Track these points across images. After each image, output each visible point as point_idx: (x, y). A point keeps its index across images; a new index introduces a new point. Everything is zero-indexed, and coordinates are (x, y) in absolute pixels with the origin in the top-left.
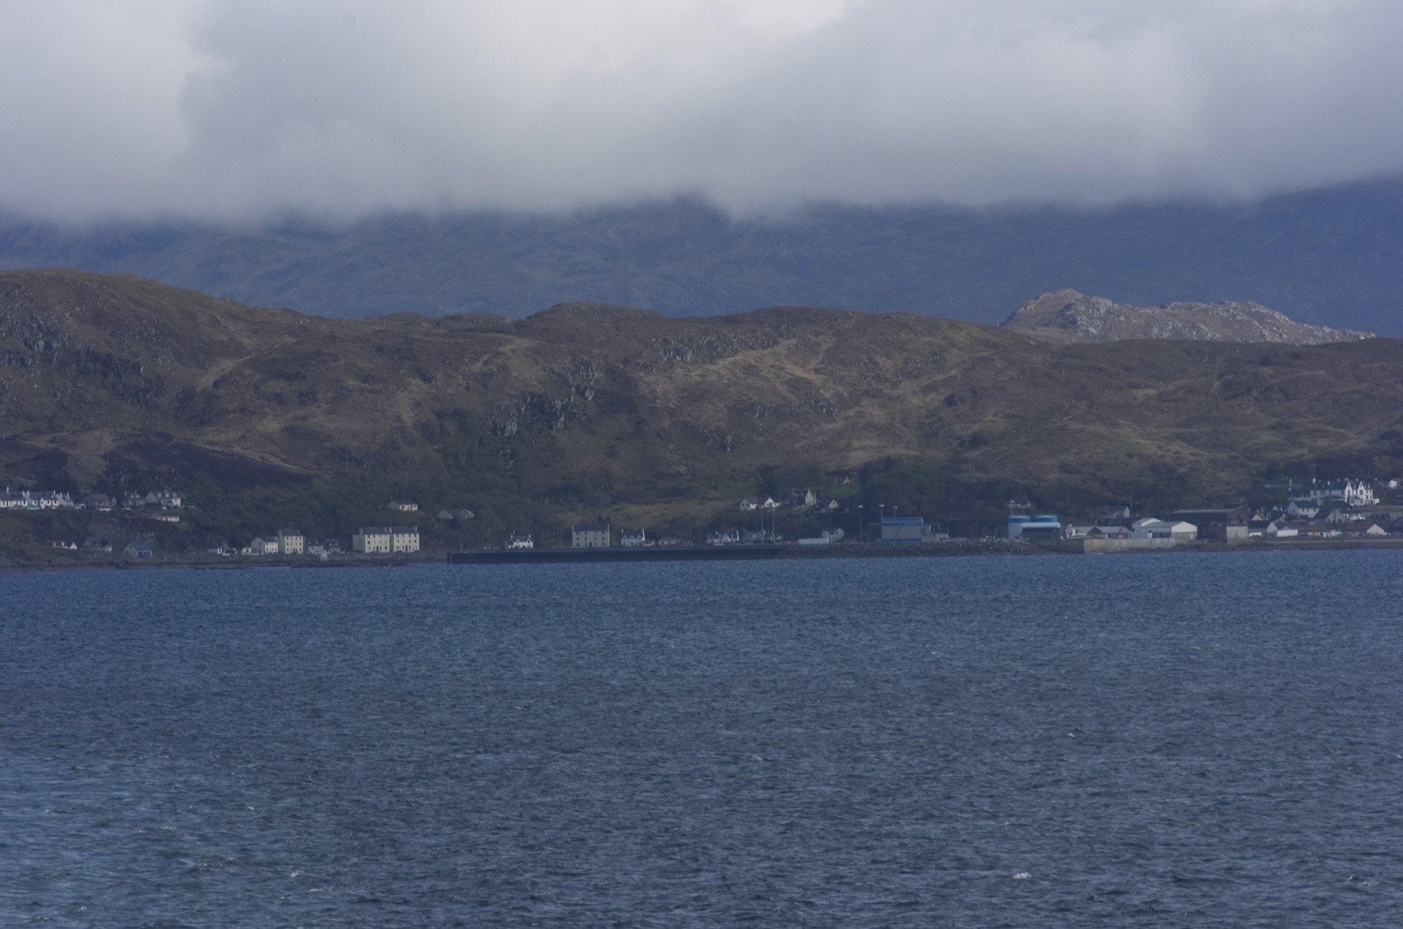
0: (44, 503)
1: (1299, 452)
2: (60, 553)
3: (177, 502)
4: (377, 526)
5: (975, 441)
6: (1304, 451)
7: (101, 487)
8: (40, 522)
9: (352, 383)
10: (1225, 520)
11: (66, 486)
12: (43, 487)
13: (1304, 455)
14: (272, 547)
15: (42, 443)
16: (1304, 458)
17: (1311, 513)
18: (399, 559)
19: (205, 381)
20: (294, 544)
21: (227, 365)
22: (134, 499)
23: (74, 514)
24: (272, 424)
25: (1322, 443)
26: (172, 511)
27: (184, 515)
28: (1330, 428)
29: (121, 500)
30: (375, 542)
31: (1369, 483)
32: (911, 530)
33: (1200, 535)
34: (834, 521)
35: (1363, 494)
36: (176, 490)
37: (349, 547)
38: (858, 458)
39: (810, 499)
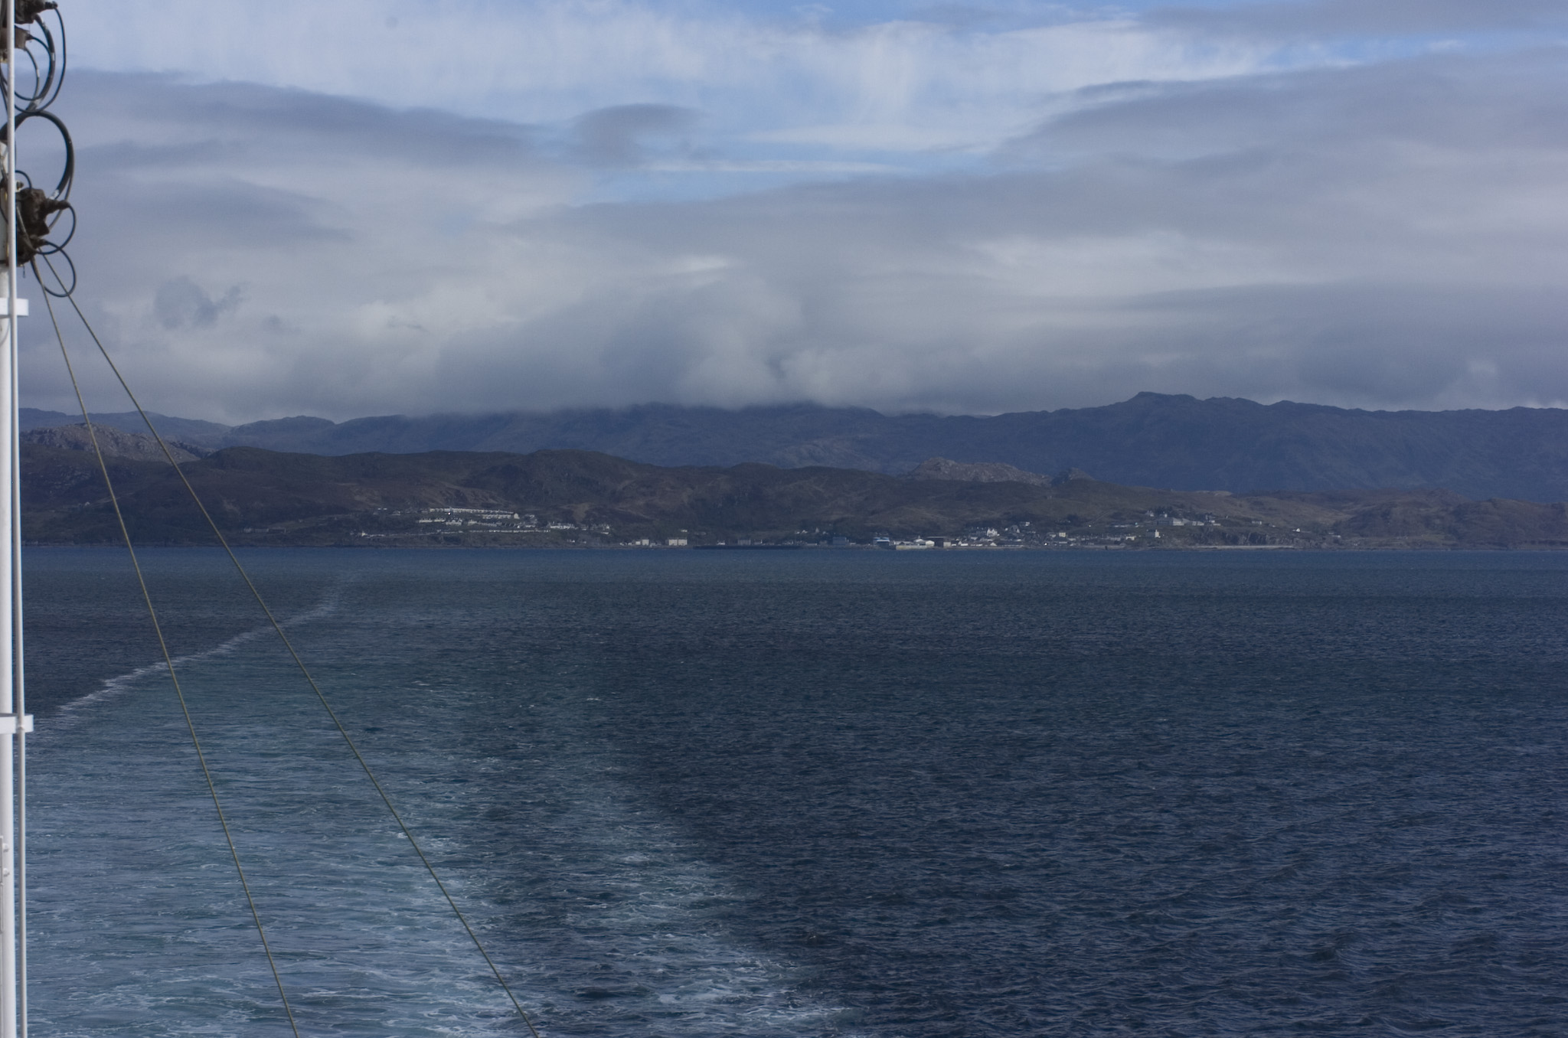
0: (565, 527)
1: (976, 518)
2: (569, 543)
3: (608, 527)
4: (674, 537)
5: (873, 513)
6: (978, 518)
7: (583, 522)
8: (563, 533)
9: (668, 489)
10: (943, 540)
11: (573, 522)
12: (565, 522)
13: (978, 520)
14: (638, 543)
15: (565, 507)
17: (975, 538)
18: (680, 547)
19: (620, 487)
20: (646, 542)
21: (627, 482)
22: (594, 527)
23: (574, 531)
24: (641, 503)
25: (985, 516)
26: (606, 530)
27: (611, 532)
28: (988, 511)
29: (590, 526)
30: (672, 542)
31: (997, 529)
33: (935, 545)
34: (824, 538)
35: (993, 532)
36: (608, 524)
37: (664, 544)
38: (834, 517)
39: (817, 530)
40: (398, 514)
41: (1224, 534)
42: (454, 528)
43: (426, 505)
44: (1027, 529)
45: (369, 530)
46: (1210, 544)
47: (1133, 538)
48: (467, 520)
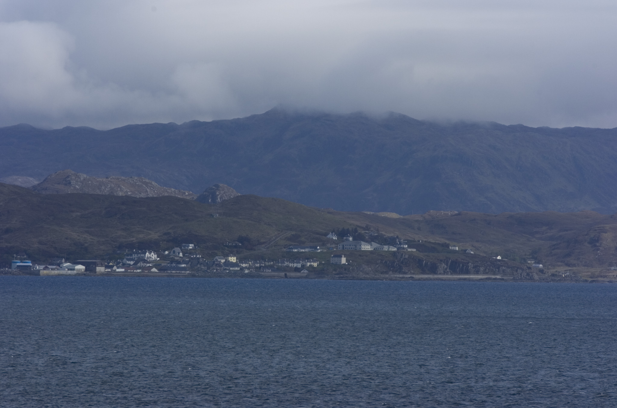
1: (132, 239)
6: (134, 239)
10: (96, 265)
13: (134, 240)
16: (134, 242)
28: (145, 230)
31: (157, 252)
33: (86, 270)
35: (153, 256)
41: (420, 261)
44: (191, 252)
46: (405, 273)
47: (315, 265)
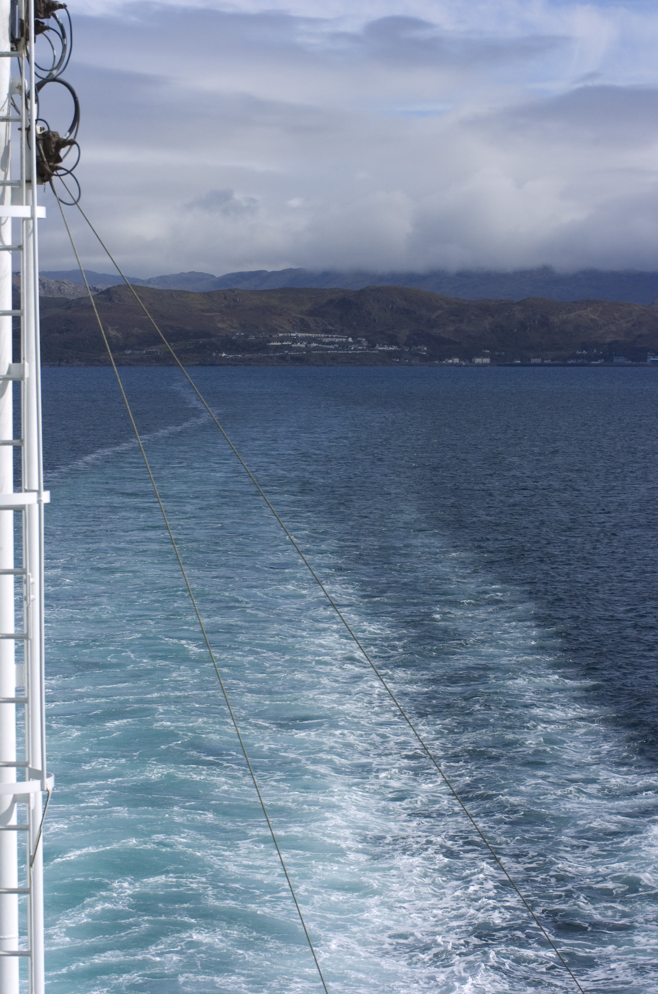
0: (390, 348)
2: (395, 362)
3: (425, 349)
4: (478, 356)
5: (640, 336)
7: (405, 344)
8: (390, 354)
9: (472, 317)
11: (397, 344)
12: (390, 345)
14: (450, 361)
15: (390, 332)
18: (484, 365)
19: (434, 316)
20: (456, 360)
21: (440, 312)
22: (414, 348)
23: (398, 351)
24: (451, 328)
26: (424, 351)
27: (427, 352)
29: (411, 348)
30: (478, 360)
32: (621, 360)
34: (601, 357)
36: (425, 345)
37: (471, 361)
38: (608, 340)
39: (595, 351)
40: (253, 338)
42: (299, 349)
43: (276, 331)
45: (229, 351)
48: (309, 343)
